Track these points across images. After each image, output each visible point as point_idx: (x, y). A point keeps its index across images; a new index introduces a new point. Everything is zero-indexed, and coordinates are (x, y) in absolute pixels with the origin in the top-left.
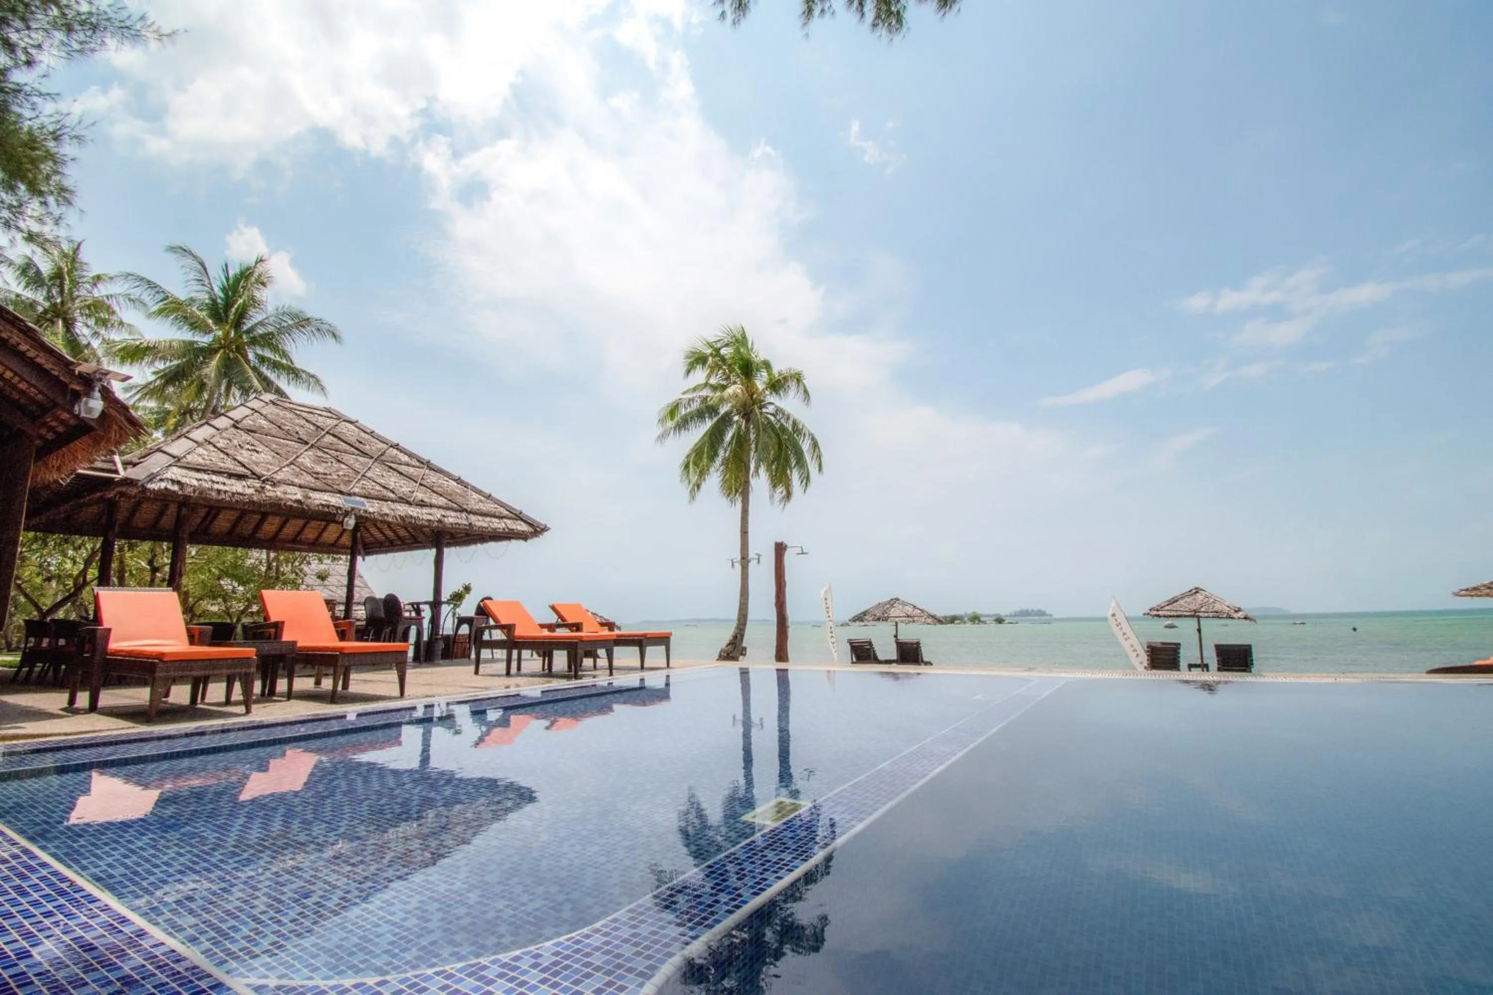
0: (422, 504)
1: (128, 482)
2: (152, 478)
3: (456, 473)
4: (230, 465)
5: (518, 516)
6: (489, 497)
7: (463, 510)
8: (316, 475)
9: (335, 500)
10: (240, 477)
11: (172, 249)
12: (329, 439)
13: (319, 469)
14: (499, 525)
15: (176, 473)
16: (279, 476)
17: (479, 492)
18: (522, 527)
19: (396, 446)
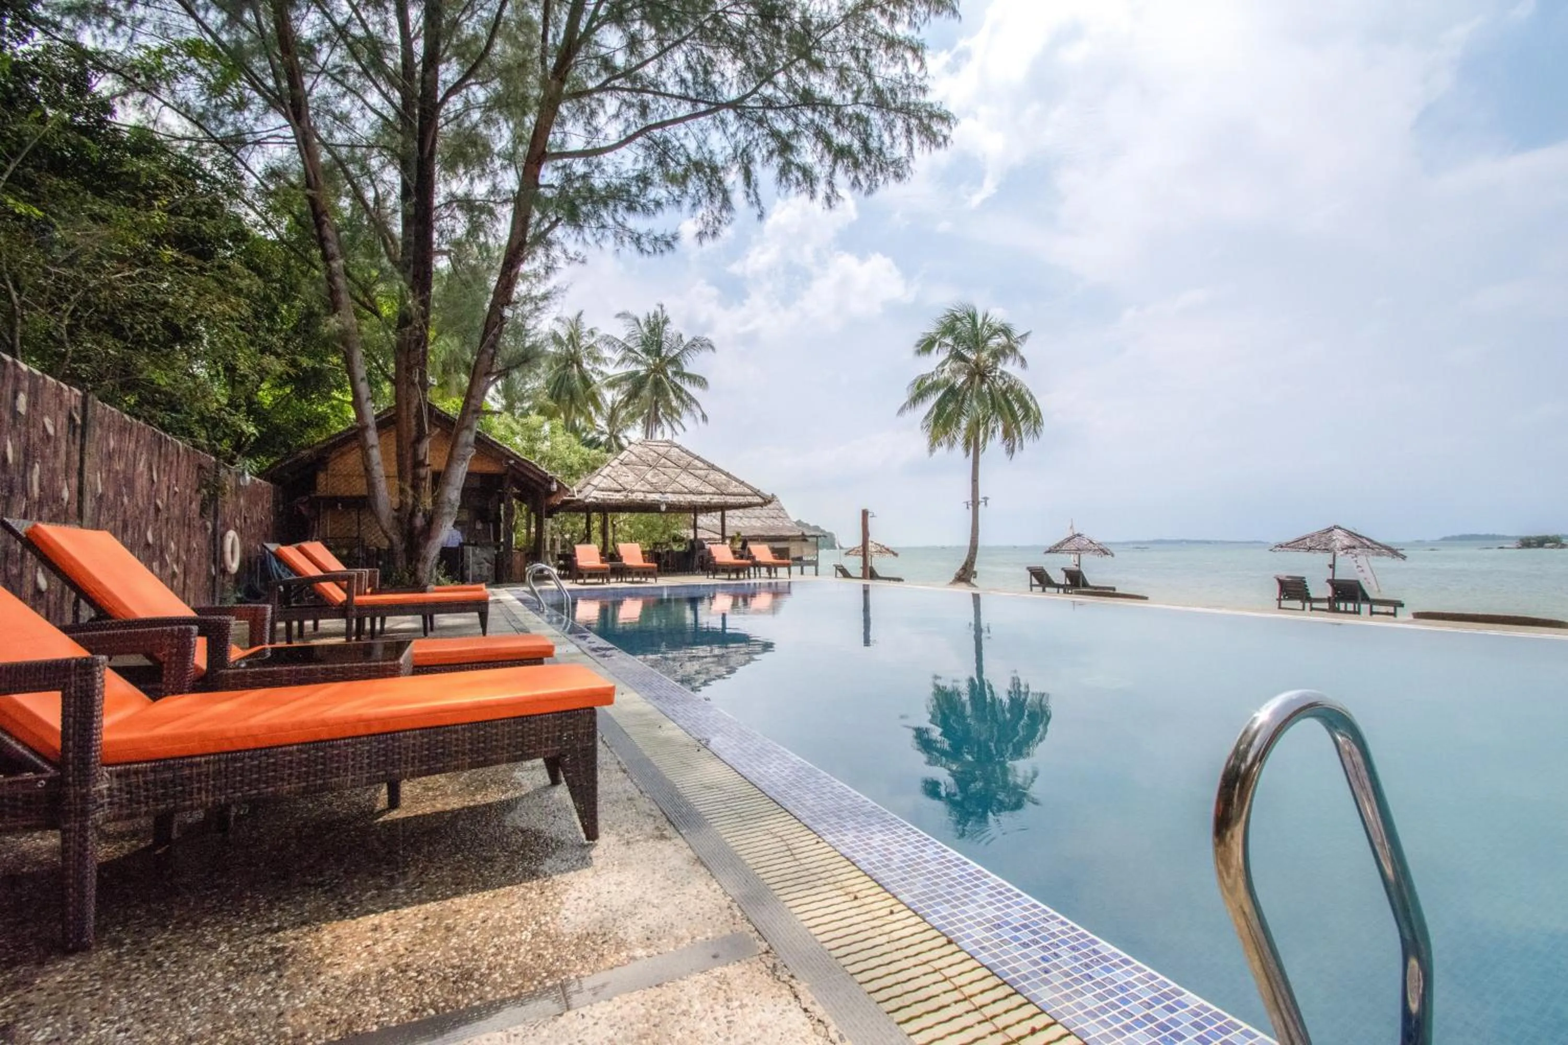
0: (701, 493)
1: (579, 500)
2: (586, 497)
3: (726, 470)
4: (615, 486)
5: (757, 493)
6: (742, 483)
7: (722, 494)
8: (651, 484)
9: (656, 497)
10: (619, 491)
11: (618, 316)
12: (663, 460)
13: (654, 481)
14: (742, 500)
15: (595, 494)
16: (635, 488)
17: (736, 480)
18: (758, 500)
19: (697, 458)
